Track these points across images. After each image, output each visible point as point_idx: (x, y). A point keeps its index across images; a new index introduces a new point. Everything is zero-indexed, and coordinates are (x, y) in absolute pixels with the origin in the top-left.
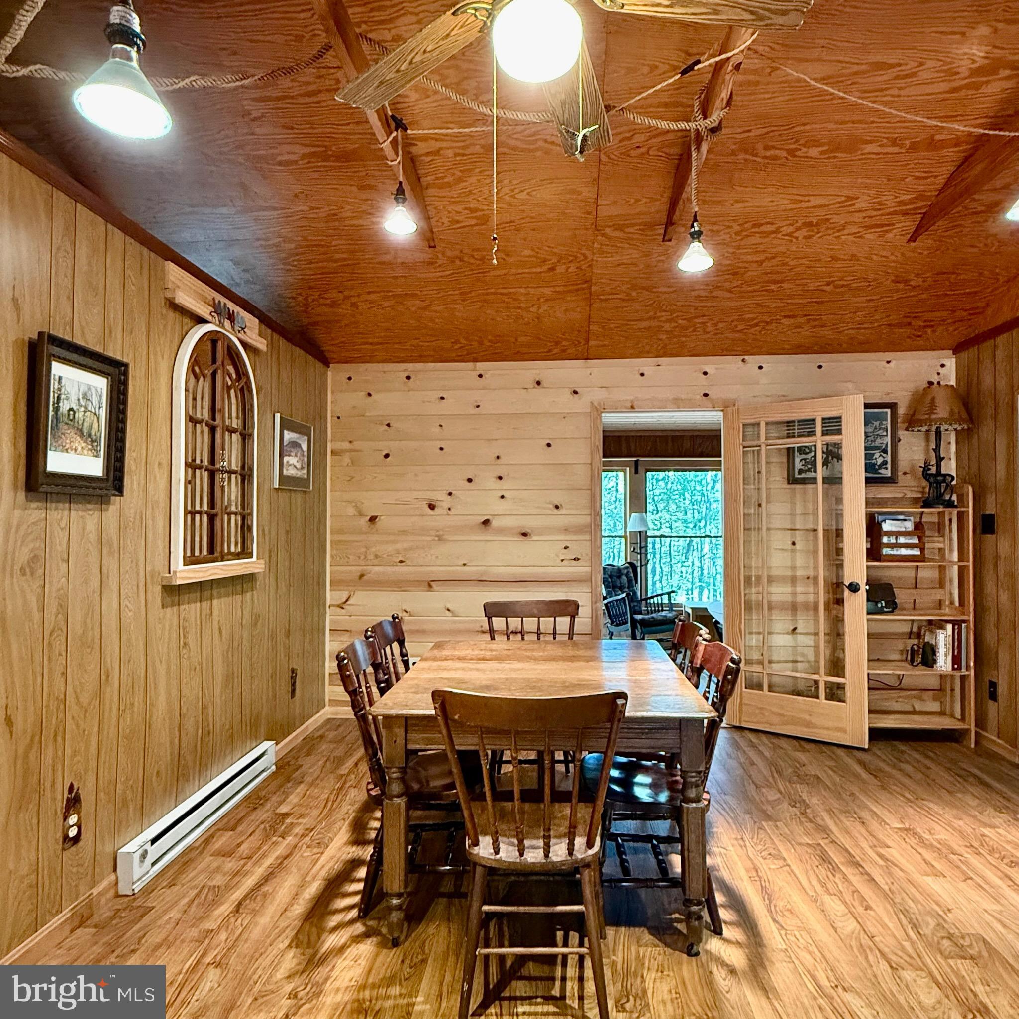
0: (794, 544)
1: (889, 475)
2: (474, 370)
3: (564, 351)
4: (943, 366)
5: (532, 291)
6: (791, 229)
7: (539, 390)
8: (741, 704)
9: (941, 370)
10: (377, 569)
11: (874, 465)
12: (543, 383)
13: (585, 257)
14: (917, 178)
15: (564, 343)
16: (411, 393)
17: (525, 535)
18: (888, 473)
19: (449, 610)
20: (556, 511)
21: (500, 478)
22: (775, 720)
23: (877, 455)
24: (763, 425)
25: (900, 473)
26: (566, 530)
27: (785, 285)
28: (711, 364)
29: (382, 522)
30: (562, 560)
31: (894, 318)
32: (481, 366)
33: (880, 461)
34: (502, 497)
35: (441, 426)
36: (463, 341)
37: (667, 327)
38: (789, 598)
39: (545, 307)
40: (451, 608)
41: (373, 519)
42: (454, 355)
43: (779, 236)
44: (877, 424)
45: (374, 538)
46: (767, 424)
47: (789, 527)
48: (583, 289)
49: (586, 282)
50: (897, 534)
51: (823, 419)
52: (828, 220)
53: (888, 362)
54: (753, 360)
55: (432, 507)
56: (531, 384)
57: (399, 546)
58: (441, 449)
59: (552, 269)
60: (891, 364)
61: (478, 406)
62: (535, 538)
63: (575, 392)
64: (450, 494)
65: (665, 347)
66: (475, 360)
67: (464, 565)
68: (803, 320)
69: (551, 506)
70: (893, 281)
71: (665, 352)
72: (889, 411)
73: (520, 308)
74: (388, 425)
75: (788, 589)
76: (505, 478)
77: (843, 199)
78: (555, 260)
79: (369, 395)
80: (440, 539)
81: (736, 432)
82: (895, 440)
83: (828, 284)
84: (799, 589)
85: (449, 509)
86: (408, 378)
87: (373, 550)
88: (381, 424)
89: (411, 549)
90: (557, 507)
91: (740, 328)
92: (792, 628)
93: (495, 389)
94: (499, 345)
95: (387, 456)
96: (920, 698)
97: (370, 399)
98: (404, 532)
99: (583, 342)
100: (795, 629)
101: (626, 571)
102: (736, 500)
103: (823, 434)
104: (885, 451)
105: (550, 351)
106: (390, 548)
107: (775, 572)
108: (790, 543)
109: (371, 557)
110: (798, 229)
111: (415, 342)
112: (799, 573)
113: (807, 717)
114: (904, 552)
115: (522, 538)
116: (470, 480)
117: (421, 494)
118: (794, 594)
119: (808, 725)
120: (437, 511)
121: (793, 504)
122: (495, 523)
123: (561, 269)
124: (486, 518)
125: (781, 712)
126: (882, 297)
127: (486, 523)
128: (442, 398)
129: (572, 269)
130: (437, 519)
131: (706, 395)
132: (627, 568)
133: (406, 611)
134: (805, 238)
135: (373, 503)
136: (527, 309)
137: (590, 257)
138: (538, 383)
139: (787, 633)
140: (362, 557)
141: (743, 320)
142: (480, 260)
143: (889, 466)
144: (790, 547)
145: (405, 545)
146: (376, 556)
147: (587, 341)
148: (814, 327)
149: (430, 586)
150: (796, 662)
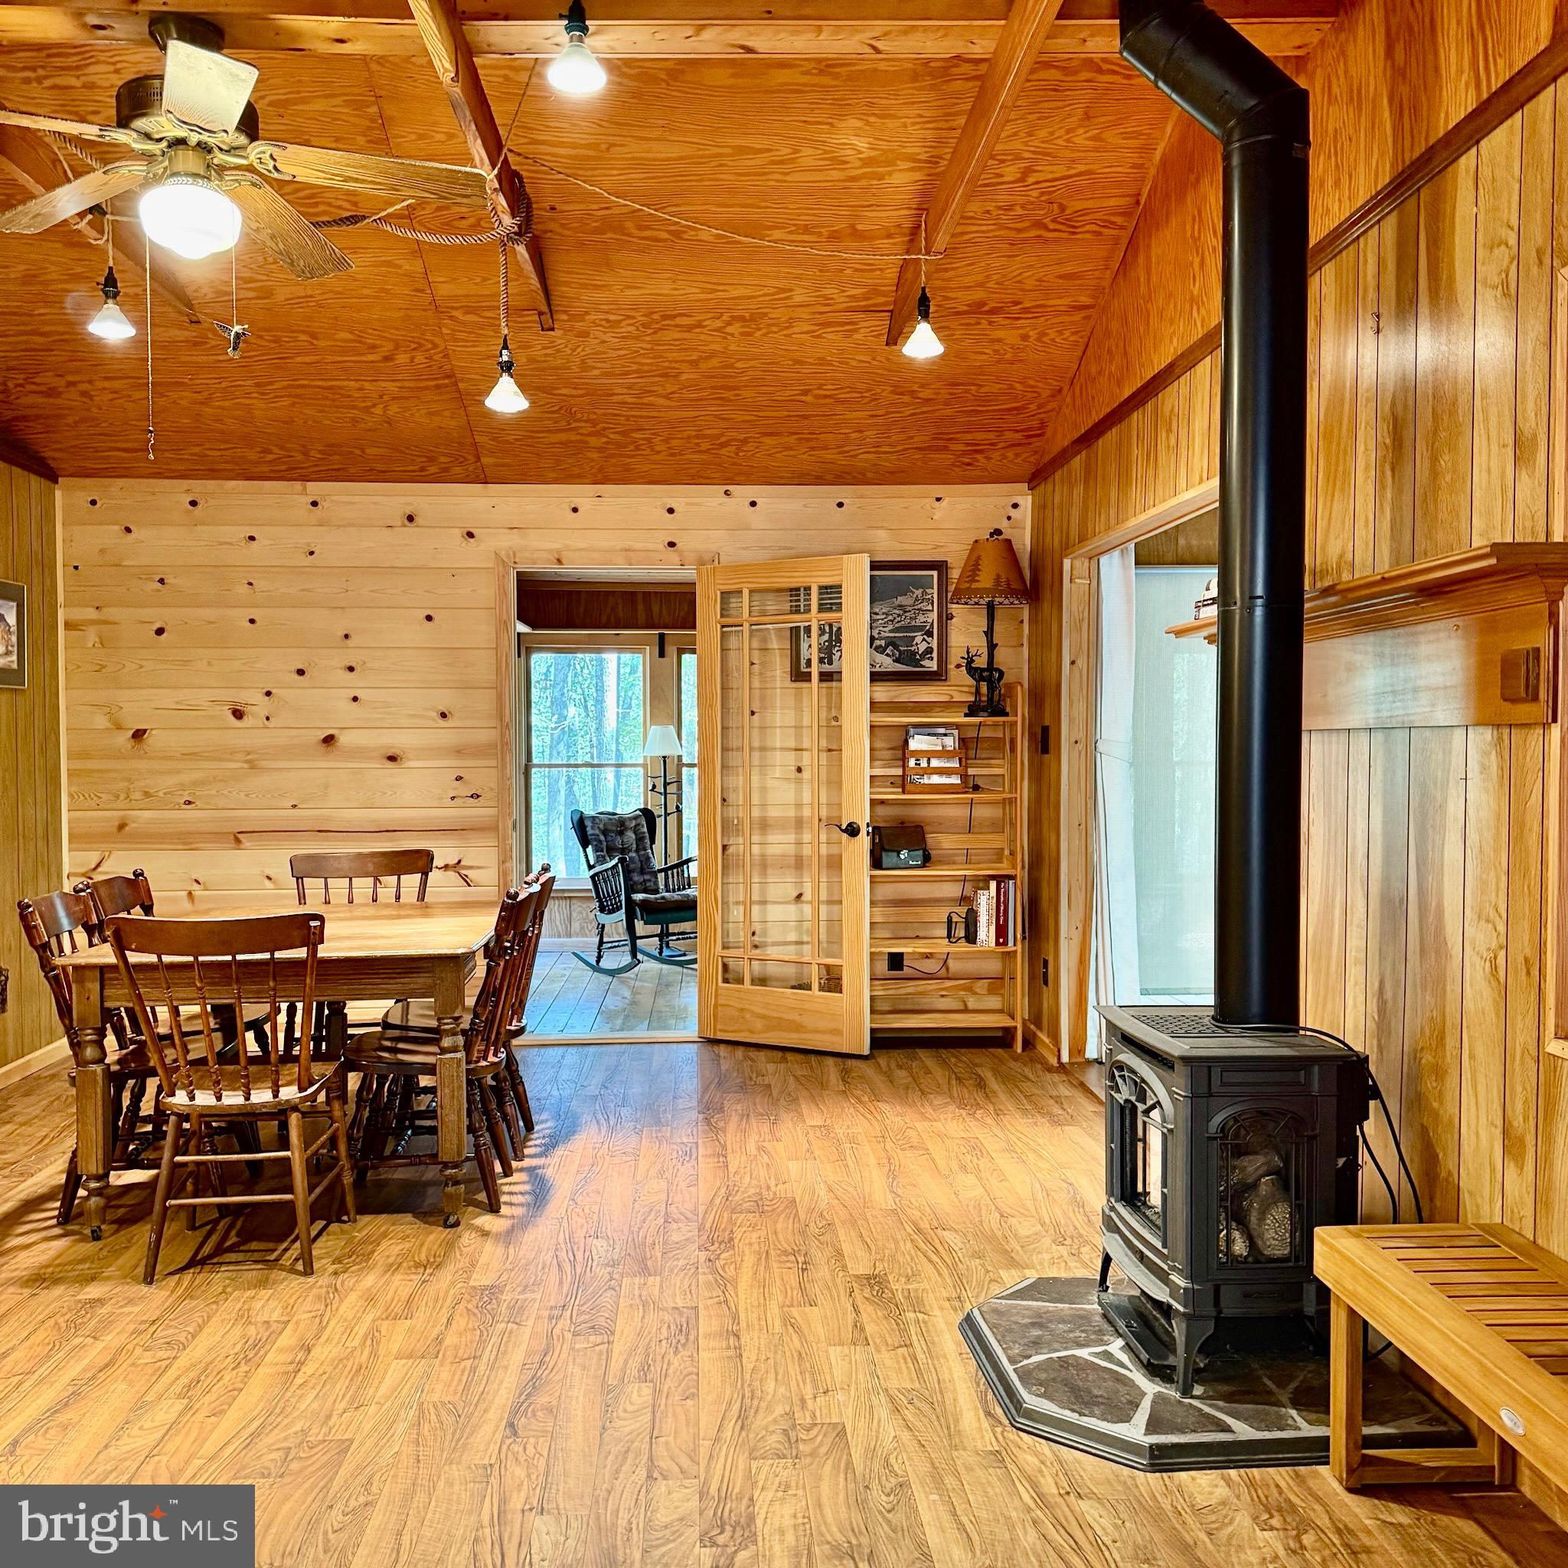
0: (799, 770)
1: (935, 668)
2: (304, 492)
3: (446, 470)
4: (1015, 506)
5: (367, 385)
6: (718, 324)
7: (411, 529)
8: (716, 1006)
9: (1013, 513)
10: (147, 814)
11: (914, 653)
12: (418, 520)
13: (435, 346)
14: (857, 270)
15: (443, 459)
16: (199, 528)
17: (392, 758)
18: (932, 665)
19: (269, 878)
20: (442, 723)
21: (351, 669)
22: (759, 1025)
23: (918, 639)
24: (746, 592)
25: (951, 666)
26: (459, 752)
27: (744, 393)
28: (680, 496)
29: (152, 740)
30: (453, 798)
31: (920, 439)
32: (315, 489)
33: (922, 647)
34: (355, 699)
35: (250, 584)
36: (275, 450)
37: (594, 441)
38: (791, 850)
39: (394, 409)
40: (272, 876)
41: (139, 735)
42: (266, 469)
43: (705, 330)
44: (919, 592)
45: (142, 765)
46: (751, 592)
47: (793, 745)
48: (446, 386)
49: (448, 377)
50: (930, 755)
51: (820, 588)
52: (765, 314)
53: (938, 499)
54: (743, 493)
55: (238, 714)
56: (398, 519)
57: (186, 778)
58: (252, 621)
59: (387, 359)
60: (944, 503)
61: (312, 553)
62: (412, 764)
63: (470, 535)
64: (268, 694)
65: (601, 470)
66: (305, 479)
67: (294, 806)
68: (792, 439)
69: (434, 714)
70: (892, 392)
71: (602, 478)
72: (935, 573)
73: (354, 407)
74: (162, 581)
75: (791, 837)
76: (358, 669)
77: (772, 290)
78: (390, 346)
79: (128, 530)
80: (252, 765)
81: (712, 604)
82: (945, 618)
83: (805, 393)
84: (807, 837)
85: (268, 719)
86: (193, 503)
87: (142, 784)
88: (151, 579)
89: (202, 783)
90: (444, 715)
91: (705, 446)
92: (795, 894)
93: (339, 526)
94: (336, 457)
95: (160, 632)
96: (970, 990)
97: (131, 537)
98: (191, 756)
99: (472, 459)
100: (800, 896)
101: (633, 823)
102: (711, 706)
103: (821, 610)
104: (930, 634)
105: (422, 469)
106: (170, 781)
107: (773, 813)
108: (794, 768)
109: (137, 795)
110: (729, 324)
111: (197, 450)
112: (807, 812)
113: (797, 1018)
114: (936, 779)
115: (390, 764)
116: (301, 672)
117: (218, 695)
118: (799, 843)
119: (798, 1028)
120: (247, 721)
121: (799, 710)
122: (344, 739)
123: (402, 358)
124: (331, 732)
125: (767, 1012)
126: (888, 413)
127: (329, 740)
128: (252, 538)
129: (420, 358)
130: (247, 735)
131: (672, 544)
132: (636, 818)
133: (197, 882)
134: (742, 334)
135: (136, 709)
136: (366, 410)
137: (442, 346)
138: (410, 518)
139: (788, 903)
140: (122, 796)
141: (704, 437)
142: (275, 342)
143: (935, 655)
144: (793, 774)
145: (196, 776)
146: (147, 794)
147: (478, 459)
148: (813, 449)
149: (238, 841)
150: (802, 943)
